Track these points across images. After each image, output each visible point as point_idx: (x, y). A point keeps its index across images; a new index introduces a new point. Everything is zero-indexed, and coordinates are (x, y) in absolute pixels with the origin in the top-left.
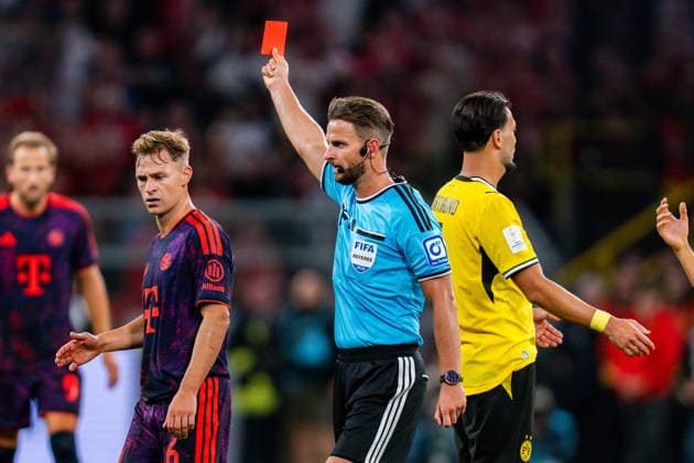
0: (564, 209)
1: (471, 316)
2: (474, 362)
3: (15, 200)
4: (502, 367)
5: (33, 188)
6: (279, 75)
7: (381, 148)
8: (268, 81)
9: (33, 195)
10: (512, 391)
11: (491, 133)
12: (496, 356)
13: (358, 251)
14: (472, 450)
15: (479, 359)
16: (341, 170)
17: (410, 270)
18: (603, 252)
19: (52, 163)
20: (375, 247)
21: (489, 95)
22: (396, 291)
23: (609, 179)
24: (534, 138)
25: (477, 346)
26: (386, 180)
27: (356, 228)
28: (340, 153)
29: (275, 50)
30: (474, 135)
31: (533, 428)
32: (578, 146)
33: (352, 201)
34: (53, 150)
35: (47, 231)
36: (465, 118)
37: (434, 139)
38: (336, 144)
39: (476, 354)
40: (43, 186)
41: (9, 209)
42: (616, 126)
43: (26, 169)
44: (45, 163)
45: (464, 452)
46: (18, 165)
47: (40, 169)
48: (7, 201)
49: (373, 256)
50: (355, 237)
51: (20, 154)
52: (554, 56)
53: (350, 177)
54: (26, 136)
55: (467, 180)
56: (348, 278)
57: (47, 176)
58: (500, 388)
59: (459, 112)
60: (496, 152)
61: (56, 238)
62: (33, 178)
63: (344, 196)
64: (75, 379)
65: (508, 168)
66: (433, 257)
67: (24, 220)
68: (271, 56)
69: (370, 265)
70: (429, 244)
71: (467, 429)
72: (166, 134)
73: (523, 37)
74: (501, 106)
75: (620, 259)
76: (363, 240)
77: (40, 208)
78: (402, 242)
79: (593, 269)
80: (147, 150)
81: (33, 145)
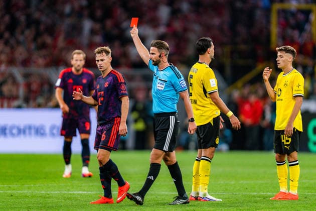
0: (228, 71)
1: (201, 102)
2: (202, 116)
3: (73, 69)
4: (210, 117)
5: (79, 66)
6: (135, 34)
7: (165, 55)
8: (132, 35)
9: (78, 68)
10: (213, 123)
11: (207, 50)
12: (208, 114)
13: (159, 85)
14: (202, 141)
15: (203, 114)
16: (153, 61)
17: (176, 91)
18: (239, 83)
19: (84, 59)
20: (164, 84)
21: (206, 38)
22: (170, 96)
23: (241, 62)
24: (219, 50)
25: (203, 111)
26: (167, 64)
27: (159, 78)
28: (153, 56)
29: (134, 26)
30: (202, 50)
31: (219, 134)
32: (232, 53)
33: (157, 70)
34: (85, 55)
35: (82, 79)
36: (200, 45)
37: (190, 51)
38: (153, 54)
39: (203, 113)
40: (81, 66)
41: (71, 72)
42: (243, 47)
43: (77, 60)
44: (82, 59)
45: (199, 141)
46: (74, 59)
47: (81, 60)
48: (71, 70)
49: (163, 86)
50: (159, 81)
51: (75, 56)
52: (226, 27)
53: (156, 63)
54: (77, 51)
55: (201, 63)
56: (156, 93)
57: (83, 63)
58: (210, 123)
59: (198, 43)
60: (209, 55)
61: (84, 81)
62: (79, 63)
63: (155, 69)
64: (89, 124)
65: (212, 59)
66: (183, 86)
67: (76, 76)
68: (133, 27)
69: (163, 89)
70: (181, 82)
71: (200, 135)
72: (104, 48)
73: (216, 21)
74: (210, 41)
75: (244, 85)
76: (160, 82)
77: (80, 72)
78: (173, 82)
79: (237, 88)
80: (99, 53)
81: (79, 54)
